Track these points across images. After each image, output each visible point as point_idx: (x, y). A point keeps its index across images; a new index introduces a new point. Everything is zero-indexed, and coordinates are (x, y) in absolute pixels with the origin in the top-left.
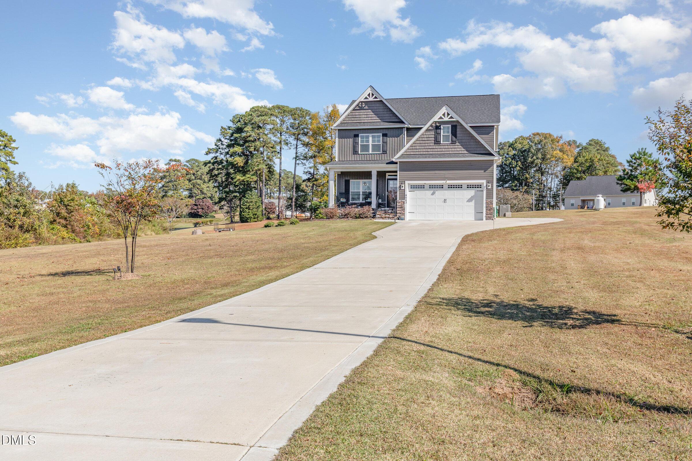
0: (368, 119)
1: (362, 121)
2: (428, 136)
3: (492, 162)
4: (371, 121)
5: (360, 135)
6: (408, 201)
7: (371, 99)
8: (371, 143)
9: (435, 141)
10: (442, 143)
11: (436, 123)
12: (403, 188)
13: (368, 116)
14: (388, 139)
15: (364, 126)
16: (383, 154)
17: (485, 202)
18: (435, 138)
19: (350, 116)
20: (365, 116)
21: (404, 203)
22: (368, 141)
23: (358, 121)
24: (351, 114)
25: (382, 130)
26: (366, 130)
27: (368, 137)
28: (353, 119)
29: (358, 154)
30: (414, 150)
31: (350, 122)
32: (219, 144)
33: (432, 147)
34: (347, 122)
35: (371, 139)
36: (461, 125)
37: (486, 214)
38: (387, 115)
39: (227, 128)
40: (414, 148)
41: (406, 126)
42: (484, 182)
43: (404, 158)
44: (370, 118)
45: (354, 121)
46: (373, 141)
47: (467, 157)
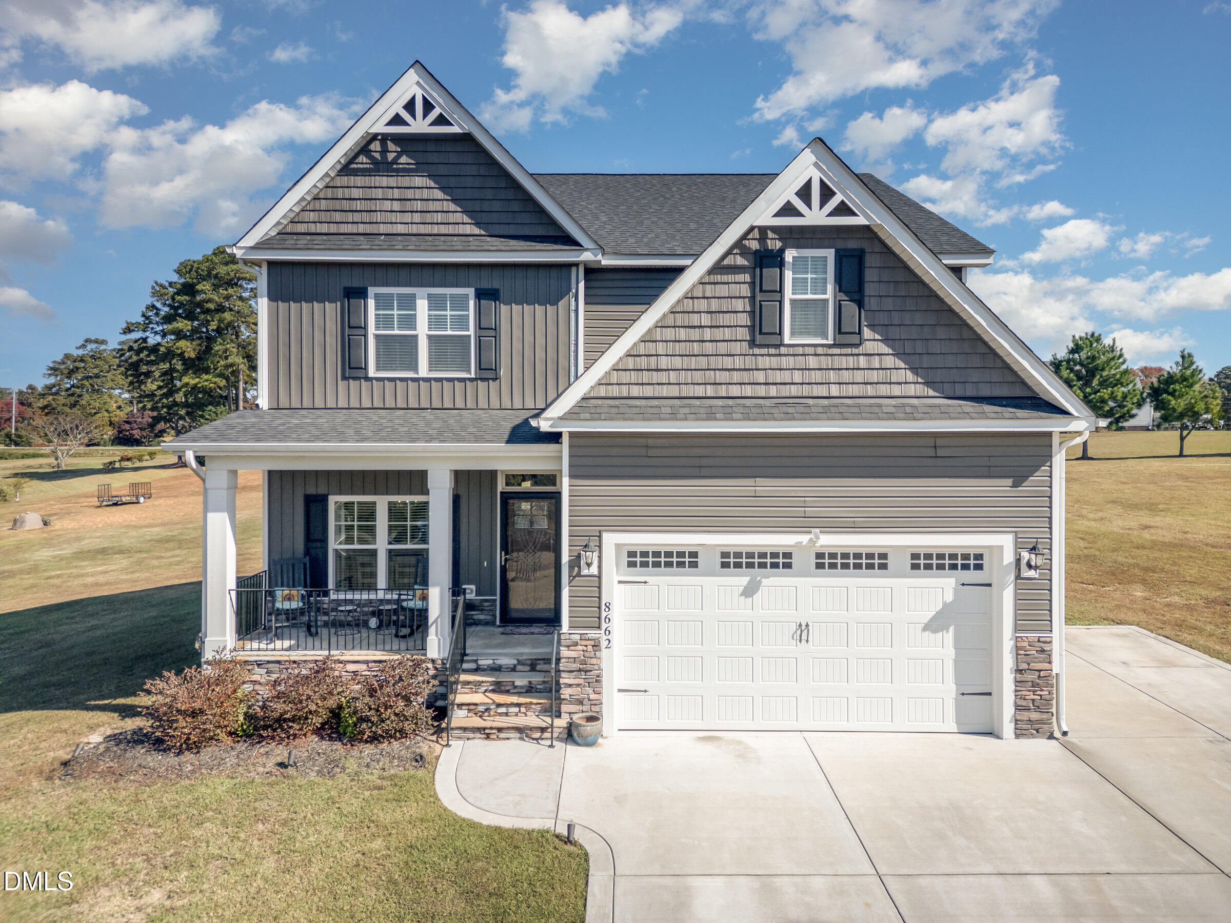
0: (407, 217)
1: (383, 229)
2: (715, 305)
3: (1044, 441)
4: (423, 229)
5: (372, 291)
6: (615, 637)
7: (420, 125)
8: (422, 330)
9: (752, 328)
10: (787, 340)
11: (763, 238)
12: (594, 570)
13: (408, 206)
14: (504, 309)
15: (391, 248)
16: (482, 379)
17: (1008, 645)
18: (752, 313)
19: (324, 204)
20: (396, 206)
21: (596, 646)
22: (410, 321)
23: (361, 228)
24: (329, 193)
25: (473, 273)
26: (403, 272)
27: (409, 303)
28: (338, 217)
29: (367, 379)
30: (646, 377)
31: (324, 228)
32: (150, 314)
33: (738, 362)
34: (313, 228)
35: (422, 306)
36: (887, 251)
37: (1018, 708)
38: (497, 206)
39: (167, 284)
40: (643, 362)
41: (587, 256)
42: (1005, 542)
43: (596, 416)
44: (417, 218)
45: (344, 228)
46: (434, 322)
47: (927, 415)
